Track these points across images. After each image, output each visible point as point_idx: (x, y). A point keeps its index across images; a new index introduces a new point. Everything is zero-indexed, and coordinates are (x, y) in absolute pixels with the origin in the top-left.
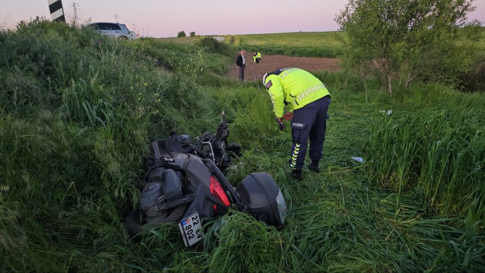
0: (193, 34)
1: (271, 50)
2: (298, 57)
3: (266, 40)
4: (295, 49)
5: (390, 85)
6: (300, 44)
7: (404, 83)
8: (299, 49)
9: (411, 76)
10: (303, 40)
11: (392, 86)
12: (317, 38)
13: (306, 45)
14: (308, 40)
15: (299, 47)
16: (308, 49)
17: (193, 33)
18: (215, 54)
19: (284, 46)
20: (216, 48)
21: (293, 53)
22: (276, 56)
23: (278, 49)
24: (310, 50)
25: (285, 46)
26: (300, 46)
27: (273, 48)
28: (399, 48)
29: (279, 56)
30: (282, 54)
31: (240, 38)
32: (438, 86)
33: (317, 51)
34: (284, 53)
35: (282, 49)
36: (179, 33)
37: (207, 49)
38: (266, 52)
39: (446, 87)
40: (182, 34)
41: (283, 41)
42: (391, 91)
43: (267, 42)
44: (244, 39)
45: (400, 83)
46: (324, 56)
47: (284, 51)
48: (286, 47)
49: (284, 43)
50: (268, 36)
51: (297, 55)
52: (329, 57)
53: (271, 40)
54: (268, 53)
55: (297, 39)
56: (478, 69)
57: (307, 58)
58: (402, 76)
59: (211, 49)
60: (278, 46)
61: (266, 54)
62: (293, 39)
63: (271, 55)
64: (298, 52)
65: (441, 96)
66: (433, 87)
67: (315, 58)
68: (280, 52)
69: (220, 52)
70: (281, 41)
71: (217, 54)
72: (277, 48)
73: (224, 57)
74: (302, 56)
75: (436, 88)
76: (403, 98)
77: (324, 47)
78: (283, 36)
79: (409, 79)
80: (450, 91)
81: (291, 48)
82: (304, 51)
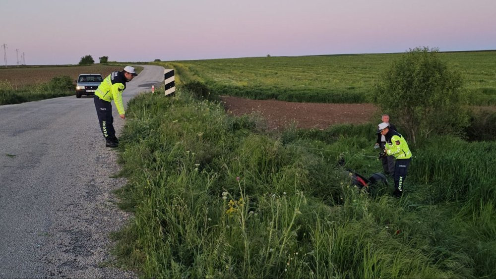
0: (104, 60)
1: (261, 93)
2: (297, 103)
4: (292, 93)
5: (414, 137)
7: (424, 136)
8: (297, 93)
9: (429, 130)
10: (284, 73)
11: (415, 138)
17: (104, 57)
21: (290, 98)
22: (269, 101)
23: (269, 92)
28: (419, 111)
29: (273, 101)
30: (276, 98)
32: (449, 137)
35: (274, 92)
36: (83, 59)
38: (256, 96)
39: (454, 138)
40: (87, 61)
42: (415, 142)
45: (422, 135)
46: (328, 101)
47: (278, 95)
48: (279, 90)
51: (296, 99)
52: (335, 103)
54: (258, 97)
55: (273, 71)
56: (485, 121)
57: (308, 104)
58: (422, 130)
60: (268, 88)
61: (255, 99)
63: (262, 99)
64: (297, 97)
65: (451, 144)
66: (446, 138)
67: (318, 104)
68: (274, 96)
74: (301, 102)
75: (448, 139)
76: (425, 147)
79: (428, 132)
80: (458, 141)
82: (303, 96)
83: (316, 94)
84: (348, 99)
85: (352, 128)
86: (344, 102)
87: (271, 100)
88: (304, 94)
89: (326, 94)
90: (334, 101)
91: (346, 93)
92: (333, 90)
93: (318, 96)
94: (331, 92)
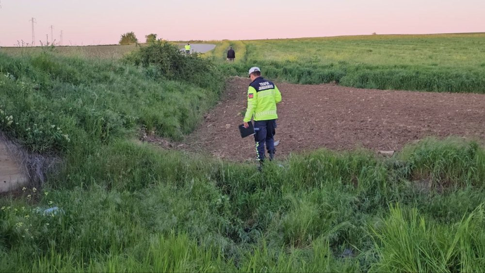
1: (309, 73)
2: (375, 91)
3: (302, 51)
4: (368, 71)
6: (376, 59)
8: (378, 71)
10: (383, 50)
12: (411, 46)
13: (392, 61)
14: (392, 52)
15: (377, 67)
16: (397, 70)
18: (172, 84)
19: (340, 63)
20: (177, 68)
21: (363, 81)
22: (322, 86)
23: (326, 71)
24: (403, 73)
25: (343, 63)
26: (378, 63)
27: (315, 67)
29: (329, 87)
30: (338, 82)
31: (247, 47)
33: (421, 77)
34: (340, 81)
35: (336, 70)
36: (125, 37)
37: (154, 71)
38: (299, 77)
40: (128, 38)
41: (337, 53)
43: (302, 55)
44: (255, 49)
46: (438, 87)
47: (342, 75)
48: (344, 67)
49: (340, 57)
50: (307, 43)
51: (373, 84)
52: (452, 91)
53: (314, 51)
54: (303, 79)
55: (368, 48)
59: (163, 71)
60: (328, 63)
61: (299, 82)
62: (359, 49)
63: (310, 83)
64: (375, 80)
67: (417, 93)
68: (332, 78)
69: (187, 79)
70: (334, 53)
71: (177, 83)
72: (324, 67)
73: (195, 91)
74: (383, 88)
77: (437, 67)
78: (339, 42)
81: (357, 69)
82: (388, 77)
83: (414, 74)
84: (478, 84)
85: (472, 154)
86: (469, 91)
87: (327, 85)
88: (391, 74)
89: (434, 75)
90: (450, 89)
91: (475, 74)
92: (448, 68)
93: (416, 77)
94: (444, 70)
